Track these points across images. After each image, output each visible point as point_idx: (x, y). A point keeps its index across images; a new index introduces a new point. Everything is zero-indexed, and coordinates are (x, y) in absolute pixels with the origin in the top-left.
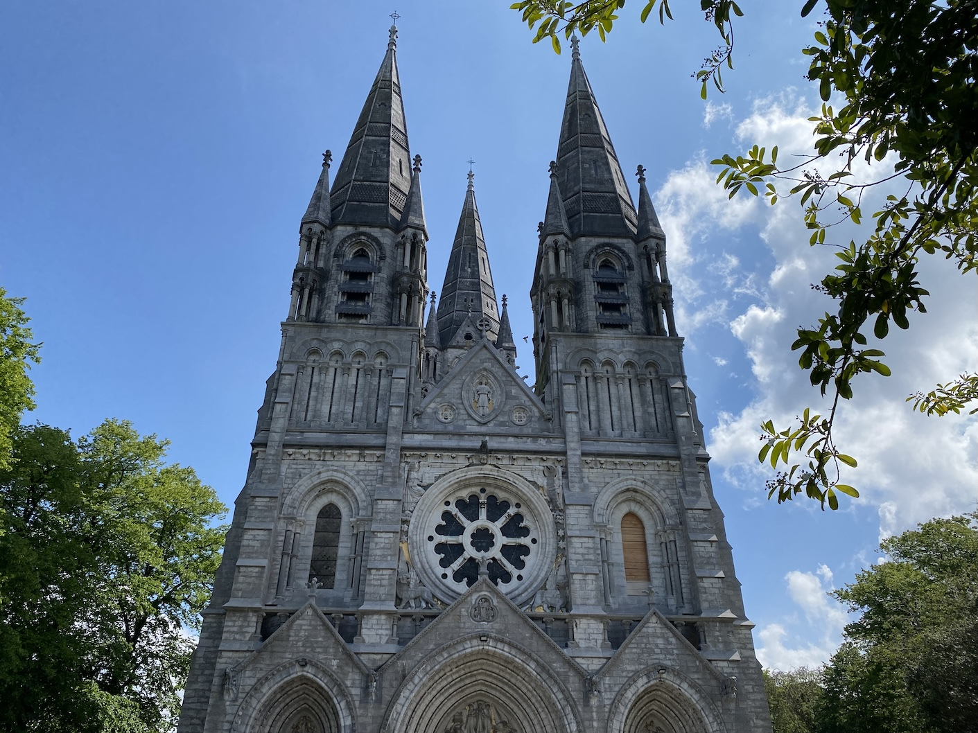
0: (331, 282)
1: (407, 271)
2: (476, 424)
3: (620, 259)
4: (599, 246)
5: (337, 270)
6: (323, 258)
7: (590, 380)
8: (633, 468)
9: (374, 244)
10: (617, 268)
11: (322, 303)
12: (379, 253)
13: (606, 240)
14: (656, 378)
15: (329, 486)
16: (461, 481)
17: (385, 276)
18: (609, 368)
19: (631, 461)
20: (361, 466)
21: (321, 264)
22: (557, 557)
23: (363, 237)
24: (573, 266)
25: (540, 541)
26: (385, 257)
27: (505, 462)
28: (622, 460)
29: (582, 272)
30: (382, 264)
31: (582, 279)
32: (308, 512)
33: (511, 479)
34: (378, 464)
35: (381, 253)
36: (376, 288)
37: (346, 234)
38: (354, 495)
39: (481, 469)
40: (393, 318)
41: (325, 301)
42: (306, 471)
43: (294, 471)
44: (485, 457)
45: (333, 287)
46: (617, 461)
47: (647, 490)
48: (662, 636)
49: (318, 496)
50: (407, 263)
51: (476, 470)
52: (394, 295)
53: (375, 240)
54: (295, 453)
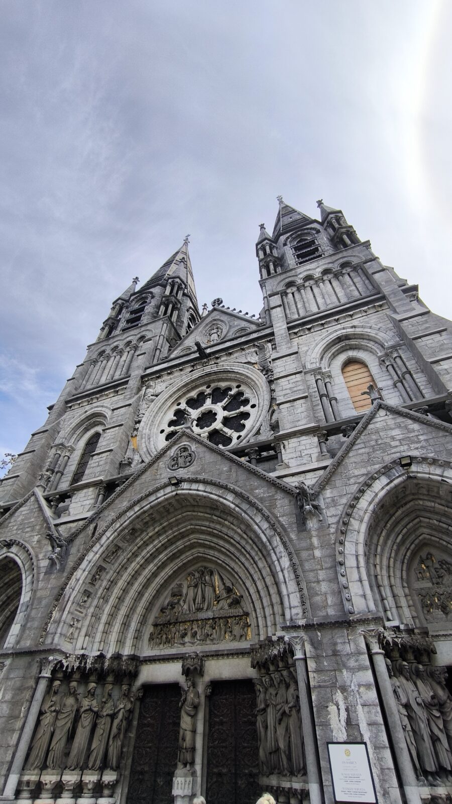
4: (293, 234)
7: (295, 293)
8: (340, 322)
10: (309, 238)
12: (151, 297)
13: (298, 230)
14: (352, 271)
15: (94, 419)
16: (187, 383)
18: (311, 282)
19: (336, 317)
20: (115, 399)
22: (271, 406)
23: (144, 295)
24: (278, 252)
25: (257, 403)
27: (224, 357)
28: (329, 319)
30: (152, 300)
31: (284, 252)
32: (79, 442)
33: (228, 368)
36: (147, 311)
37: (134, 298)
39: (203, 370)
42: (78, 414)
43: (71, 416)
44: (205, 361)
46: (323, 322)
47: (360, 331)
48: (399, 426)
49: (86, 429)
51: (200, 371)
53: (150, 292)
54: (73, 405)
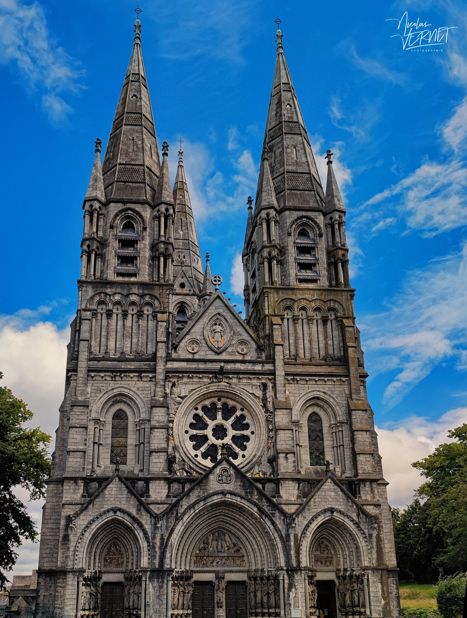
0: (110, 248)
1: (163, 239)
2: (214, 353)
3: (312, 228)
4: (299, 218)
5: (113, 238)
6: (101, 229)
7: (291, 320)
8: (318, 383)
9: (138, 217)
10: (310, 235)
11: (104, 265)
12: (142, 225)
13: (304, 213)
14: (334, 319)
15: (118, 398)
16: (205, 394)
17: (147, 243)
18: (304, 312)
19: (317, 378)
20: (140, 384)
21: (101, 234)
22: (268, 443)
23: (129, 212)
24: (279, 234)
25: (257, 432)
26: (146, 228)
27: (235, 381)
28: (311, 378)
29: (286, 239)
30: (144, 234)
31: (286, 244)
32: (107, 416)
33: (238, 392)
34: (151, 383)
35: (144, 225)
36: (141, 252)
37: (118, 210)
38: (136, 403)
39: (219, 386)
40: (154, 276)
41: (106, 263)
42: (104, 388)
43: (96, 388)
44: (221, 377)
45: (111, 252)
46: (307, 378)
47: (326, 397)
48: (334, 491)
49: (112, 405)
50: (162, 233)
51: (215, 386)
52: (154, 258)
53: (138, 213)
54: (95, 375)
